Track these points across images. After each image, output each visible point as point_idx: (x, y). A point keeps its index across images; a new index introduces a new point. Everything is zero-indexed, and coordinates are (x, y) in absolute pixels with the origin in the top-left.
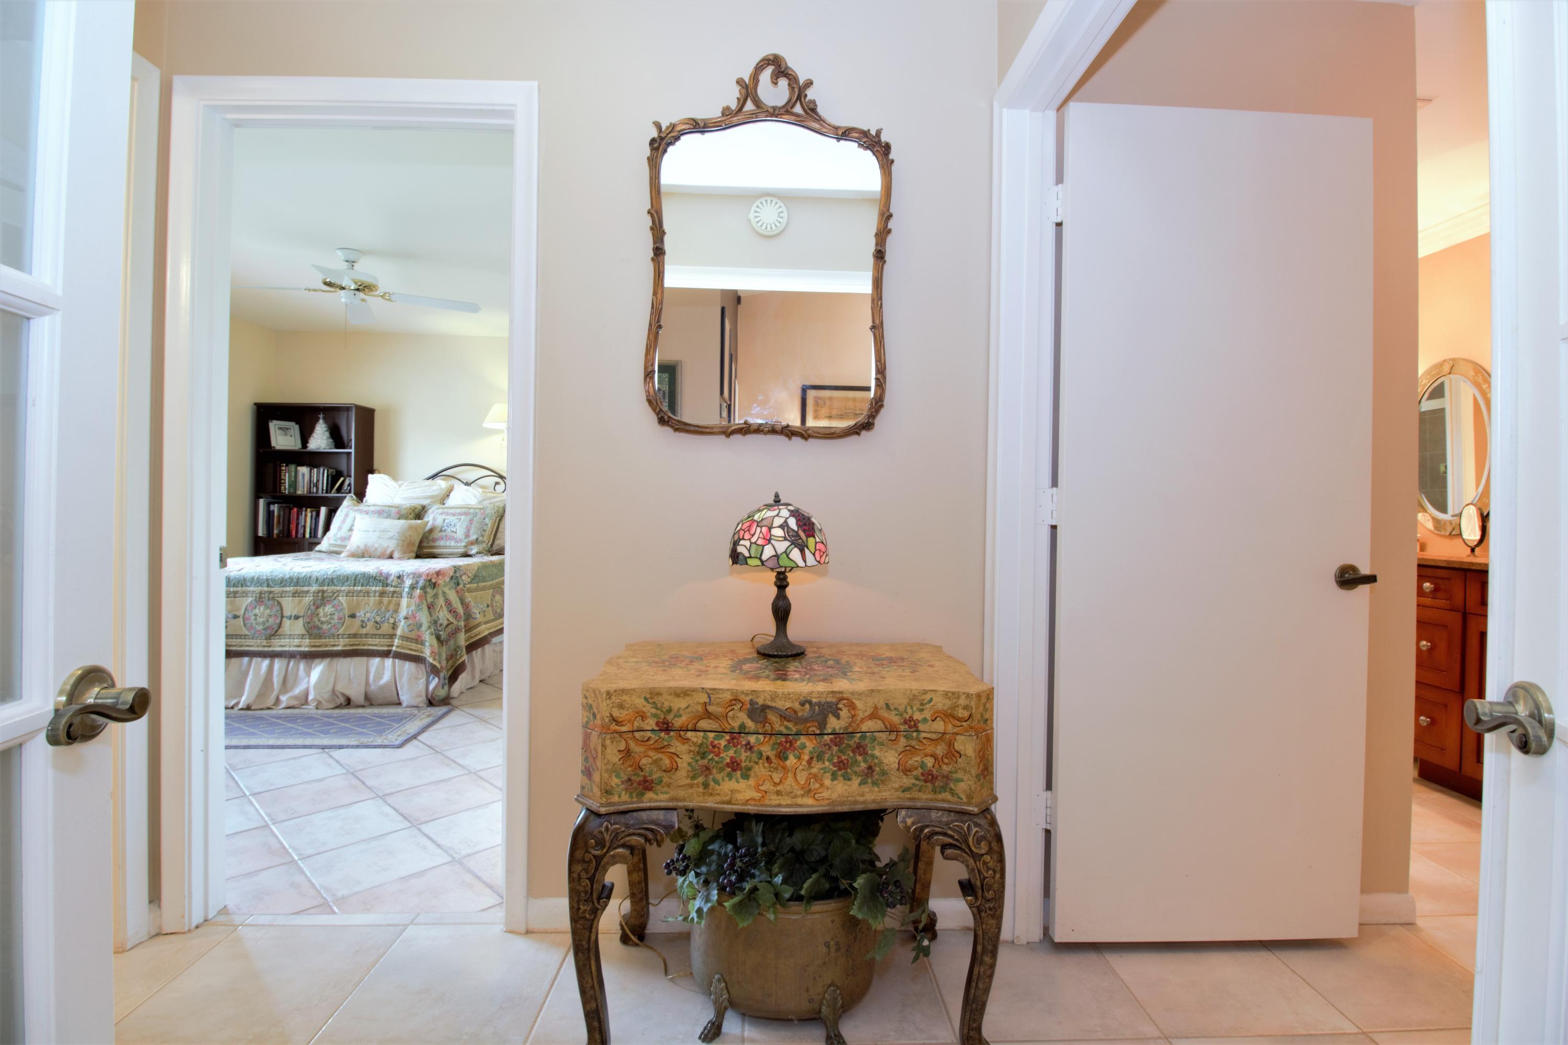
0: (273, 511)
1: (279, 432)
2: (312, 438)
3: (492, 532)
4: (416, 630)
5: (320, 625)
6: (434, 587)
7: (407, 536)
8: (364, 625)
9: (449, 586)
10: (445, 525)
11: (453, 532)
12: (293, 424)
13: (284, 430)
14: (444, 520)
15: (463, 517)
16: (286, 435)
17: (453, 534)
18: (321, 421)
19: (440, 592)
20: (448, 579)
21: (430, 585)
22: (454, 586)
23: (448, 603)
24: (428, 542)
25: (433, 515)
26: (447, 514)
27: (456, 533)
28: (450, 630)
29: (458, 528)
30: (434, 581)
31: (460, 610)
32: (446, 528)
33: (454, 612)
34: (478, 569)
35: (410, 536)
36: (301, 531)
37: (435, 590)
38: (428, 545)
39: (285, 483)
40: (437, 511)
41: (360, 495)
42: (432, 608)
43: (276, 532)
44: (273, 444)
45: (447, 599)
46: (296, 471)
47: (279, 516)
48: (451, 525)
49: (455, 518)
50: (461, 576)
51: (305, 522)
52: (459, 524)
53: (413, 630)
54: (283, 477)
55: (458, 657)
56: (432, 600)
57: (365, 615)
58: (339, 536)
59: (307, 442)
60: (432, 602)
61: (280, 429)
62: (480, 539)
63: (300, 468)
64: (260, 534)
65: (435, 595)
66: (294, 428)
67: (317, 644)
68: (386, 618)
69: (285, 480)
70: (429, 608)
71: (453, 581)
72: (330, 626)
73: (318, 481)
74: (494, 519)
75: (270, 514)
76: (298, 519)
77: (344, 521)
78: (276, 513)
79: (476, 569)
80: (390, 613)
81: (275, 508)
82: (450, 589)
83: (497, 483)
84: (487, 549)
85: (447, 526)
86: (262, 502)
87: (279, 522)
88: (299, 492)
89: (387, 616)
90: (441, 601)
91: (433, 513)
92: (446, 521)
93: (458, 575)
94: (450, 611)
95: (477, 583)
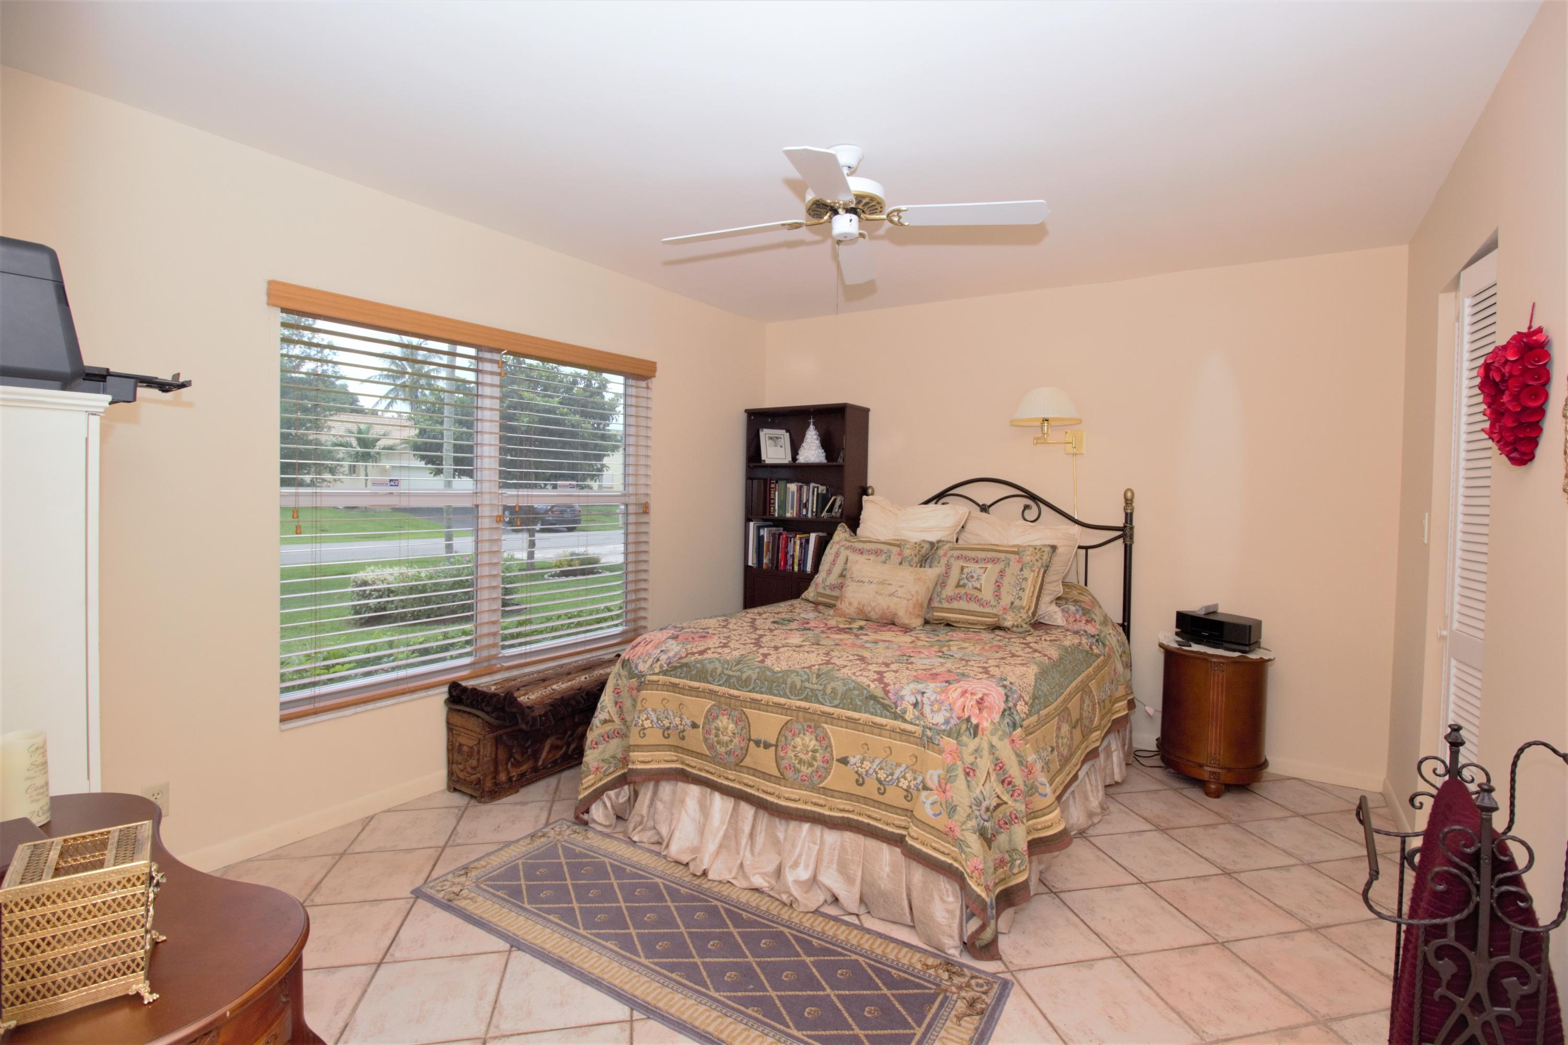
0: (763, 536)
1: (769, 442)
2: (801, 449)
3: (1033, 592)
4: (944, 815)
5: (798, 766)
6: (975, 735)
7: (913, 593)
8: (861, 781)
9: (1000, 733)
10: (964, 576)
11: (976, 588)
12: (783, 432)
13: (774, 439)
14: (962, 568)
15: (989, 566)
16: (776, 445)
17: (976, 593)
18: (812, 427)
19: (985, 746)
20: (996, 717)
21: (968, 729)
22: (1007, 730)
23: (999, 766)
24: (940, 602)
25: (946, 559)
26: (967, 559)
27: (980, 590)
28: (1001, 816)
29: (983, 582)
30: (974, 721)
31: (1019, 781)
32: (966, 581)
33: (1009, 783)
34: (1036, 682)
35: (917, 592)
36: (790, 562)
37: (977, 739)
38: (940, 605)
39: (774, 503)
40: (951, 553)
41: (854, 523)
42: (971, 774)
43: (765, 561)
44: (763, 457)
45: (997, 759)
46: (786, 488)
47: (768, 543)
48: (972, 577)
49: (977, 566)
50: (1015, 705)
51: (794, 551)
52: (984, 577)
53: (940, 814)
54: (772, 497)
55: (1016, 871)
56: (972, 759)
57: (862, 763)
58: (828, 583)
59: (797, 454)
60: (972, 764)
61: (771, 438)
62: (1017, 603)
63: (789, 485)
64: (750, 564)
65: (976, 751)
66: (784, 436)
67: (793, 797)
68: (895, 777)
69: (774, 499)
70: (968, 774)
71: (1007, 720)
72: (810, 769)
73: (808, 500)
74: (1037, 570)
75: (760, 539)
76: (786, 546)
77: (834, 563)
78: (765, 540)
79: (1033, 683)
80: (902, 769)
81: (765, 532)
82: (1000, 739)
83: (1027, 507)
84: (1028, 620)
85: (967, 578)
86: (752, 524)
87: (768, 550)
88: (788, 515)
89: (897, 773)
90: (985, 764)
91: (945, 555)
92: (965, 571)
93: (1011, 704)
94: (1003, 782)
95: (1038, 712)
